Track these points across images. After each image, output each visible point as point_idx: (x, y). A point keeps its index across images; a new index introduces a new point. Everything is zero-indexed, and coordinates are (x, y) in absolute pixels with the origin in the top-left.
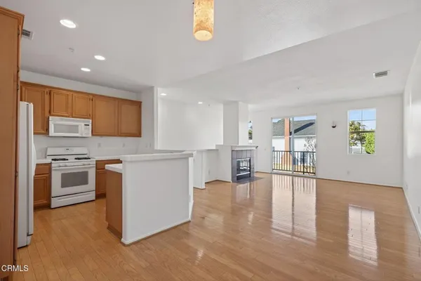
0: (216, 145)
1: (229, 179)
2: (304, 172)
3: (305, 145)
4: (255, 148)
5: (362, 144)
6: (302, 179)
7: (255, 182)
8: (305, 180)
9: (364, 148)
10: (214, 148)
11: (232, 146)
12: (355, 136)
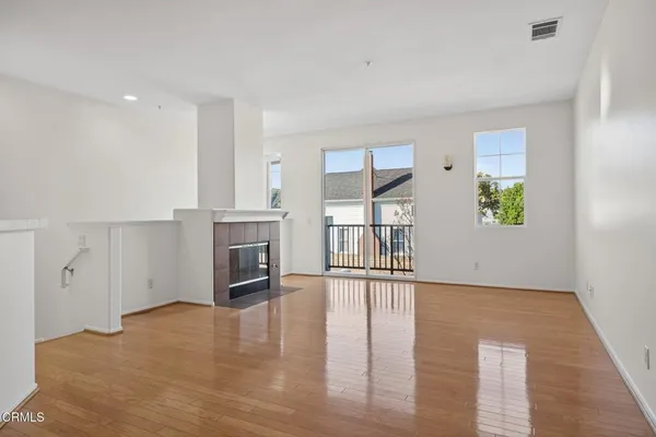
0: (176, 211)
1: (208, 297)
2: (392, 270)
3: (396, 214)
4: (279, 218)
5: (495, 214)
6: (389, 284)
7: (282, 298)
8: (396, 285)
9: (497, 220)
10: (171, 218)
11: (214, 212)
12: (483, 200)
